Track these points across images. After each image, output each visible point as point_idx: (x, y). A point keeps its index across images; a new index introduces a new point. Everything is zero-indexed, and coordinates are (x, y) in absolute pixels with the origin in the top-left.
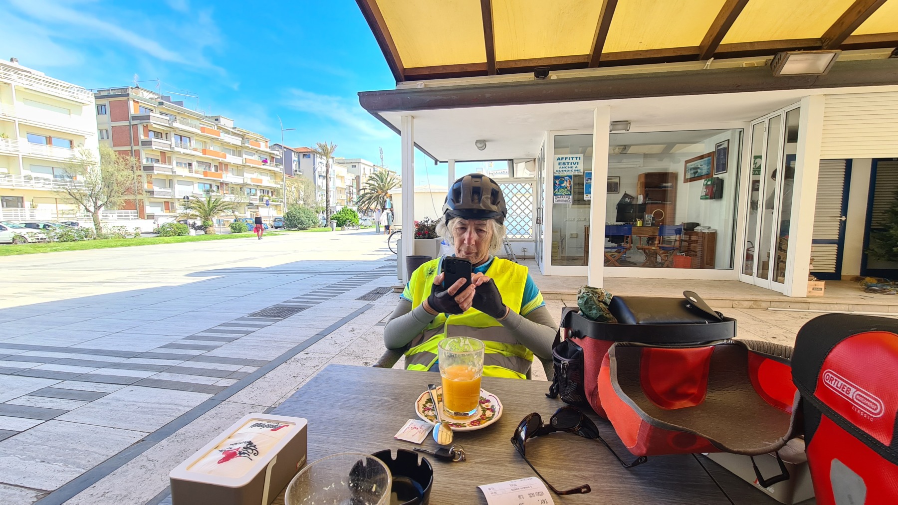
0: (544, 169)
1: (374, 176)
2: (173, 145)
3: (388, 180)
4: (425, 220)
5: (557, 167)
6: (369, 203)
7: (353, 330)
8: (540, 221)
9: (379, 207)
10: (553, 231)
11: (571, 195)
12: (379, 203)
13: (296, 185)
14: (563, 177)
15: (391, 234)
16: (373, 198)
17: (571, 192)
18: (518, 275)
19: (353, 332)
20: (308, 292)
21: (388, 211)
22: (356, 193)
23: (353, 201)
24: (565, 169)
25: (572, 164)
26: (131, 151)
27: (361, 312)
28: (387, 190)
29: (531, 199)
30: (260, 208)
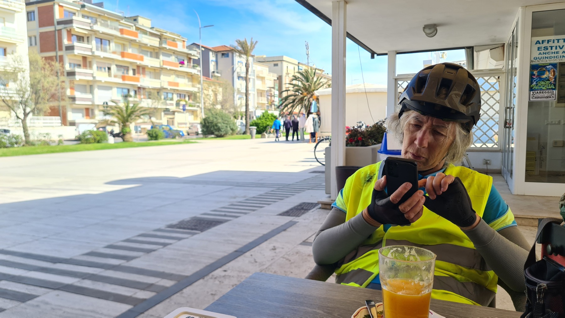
0: (516, 57)
1: (299, 75)
2: (94, 50)
3: (315, 79)
4: (359, 125)
5: (536, 54)
6: (293, 106)
7: (274, 249)
8: (510, 124)
9: (303, 111)
10: (528, 138)
11: (554, 89)
12: (304, 106)
13: (213, 87)
14: (545, 66)
15: (317, 142)
16: (297, 100)
17: (555, 85)
18: (479, 187)
19: (275, 251)
20: (226, 205)
21: (314, 115)
22: (277, 96)
23: (274, 105)
24: (547, 55)
25: (558, 48)
26: (56, 57)
27: (284, 228)
28: (314, 91)
29: (497, 97)
30: (176, 113)
